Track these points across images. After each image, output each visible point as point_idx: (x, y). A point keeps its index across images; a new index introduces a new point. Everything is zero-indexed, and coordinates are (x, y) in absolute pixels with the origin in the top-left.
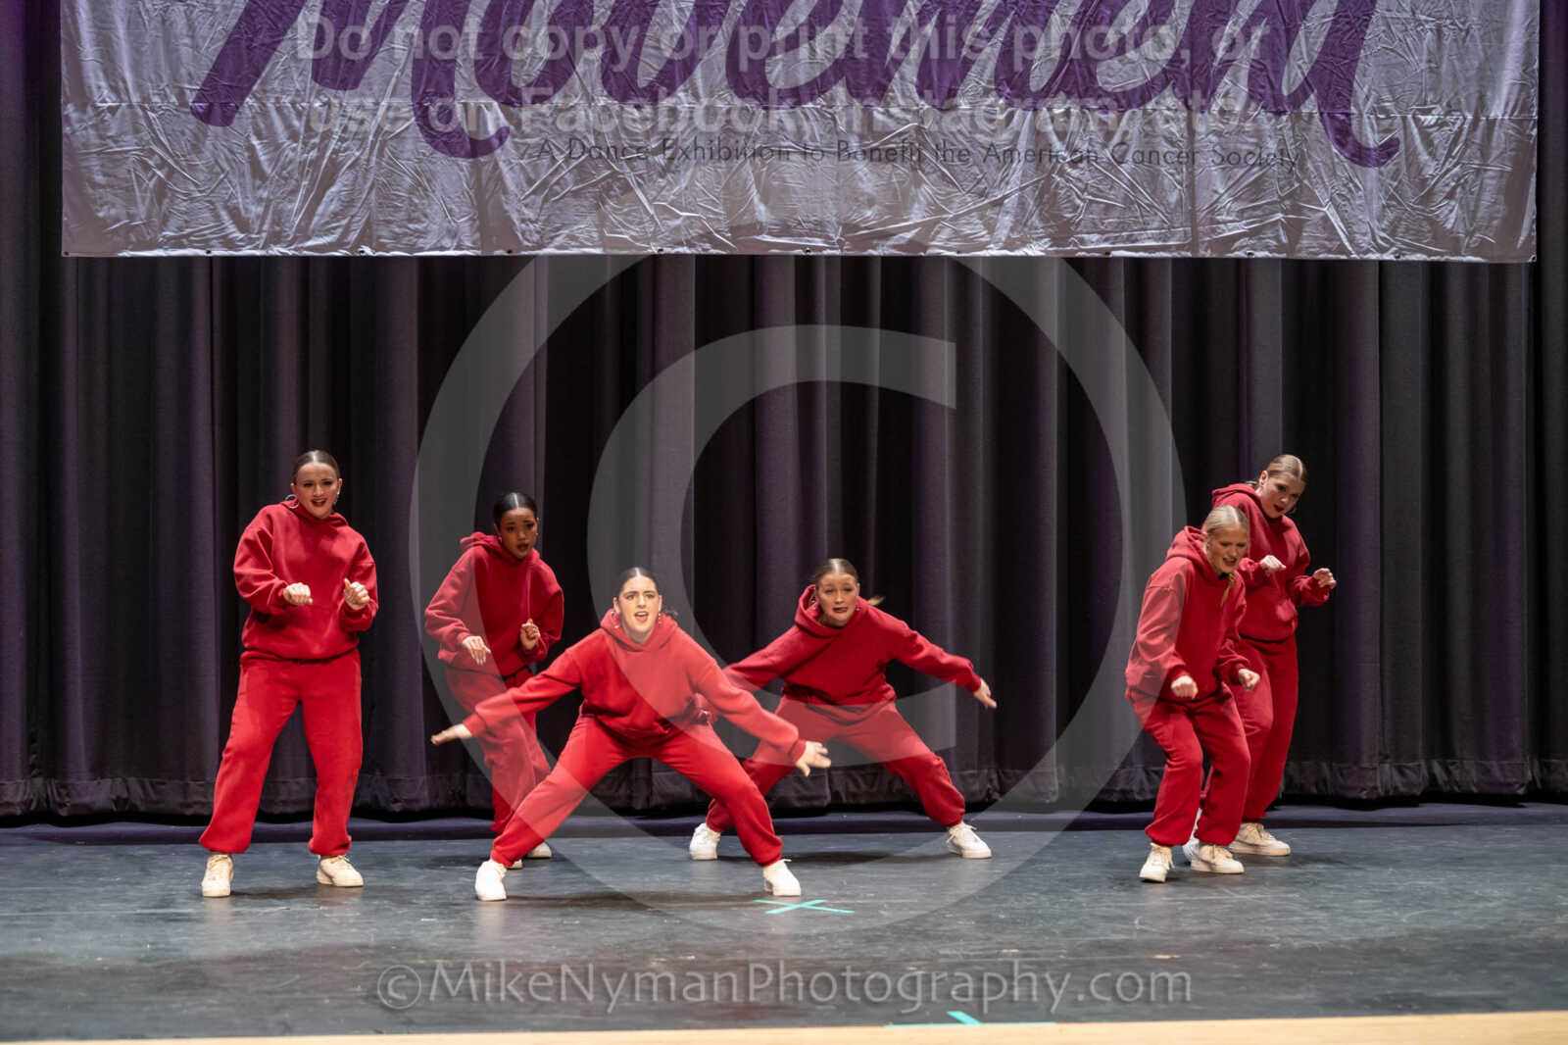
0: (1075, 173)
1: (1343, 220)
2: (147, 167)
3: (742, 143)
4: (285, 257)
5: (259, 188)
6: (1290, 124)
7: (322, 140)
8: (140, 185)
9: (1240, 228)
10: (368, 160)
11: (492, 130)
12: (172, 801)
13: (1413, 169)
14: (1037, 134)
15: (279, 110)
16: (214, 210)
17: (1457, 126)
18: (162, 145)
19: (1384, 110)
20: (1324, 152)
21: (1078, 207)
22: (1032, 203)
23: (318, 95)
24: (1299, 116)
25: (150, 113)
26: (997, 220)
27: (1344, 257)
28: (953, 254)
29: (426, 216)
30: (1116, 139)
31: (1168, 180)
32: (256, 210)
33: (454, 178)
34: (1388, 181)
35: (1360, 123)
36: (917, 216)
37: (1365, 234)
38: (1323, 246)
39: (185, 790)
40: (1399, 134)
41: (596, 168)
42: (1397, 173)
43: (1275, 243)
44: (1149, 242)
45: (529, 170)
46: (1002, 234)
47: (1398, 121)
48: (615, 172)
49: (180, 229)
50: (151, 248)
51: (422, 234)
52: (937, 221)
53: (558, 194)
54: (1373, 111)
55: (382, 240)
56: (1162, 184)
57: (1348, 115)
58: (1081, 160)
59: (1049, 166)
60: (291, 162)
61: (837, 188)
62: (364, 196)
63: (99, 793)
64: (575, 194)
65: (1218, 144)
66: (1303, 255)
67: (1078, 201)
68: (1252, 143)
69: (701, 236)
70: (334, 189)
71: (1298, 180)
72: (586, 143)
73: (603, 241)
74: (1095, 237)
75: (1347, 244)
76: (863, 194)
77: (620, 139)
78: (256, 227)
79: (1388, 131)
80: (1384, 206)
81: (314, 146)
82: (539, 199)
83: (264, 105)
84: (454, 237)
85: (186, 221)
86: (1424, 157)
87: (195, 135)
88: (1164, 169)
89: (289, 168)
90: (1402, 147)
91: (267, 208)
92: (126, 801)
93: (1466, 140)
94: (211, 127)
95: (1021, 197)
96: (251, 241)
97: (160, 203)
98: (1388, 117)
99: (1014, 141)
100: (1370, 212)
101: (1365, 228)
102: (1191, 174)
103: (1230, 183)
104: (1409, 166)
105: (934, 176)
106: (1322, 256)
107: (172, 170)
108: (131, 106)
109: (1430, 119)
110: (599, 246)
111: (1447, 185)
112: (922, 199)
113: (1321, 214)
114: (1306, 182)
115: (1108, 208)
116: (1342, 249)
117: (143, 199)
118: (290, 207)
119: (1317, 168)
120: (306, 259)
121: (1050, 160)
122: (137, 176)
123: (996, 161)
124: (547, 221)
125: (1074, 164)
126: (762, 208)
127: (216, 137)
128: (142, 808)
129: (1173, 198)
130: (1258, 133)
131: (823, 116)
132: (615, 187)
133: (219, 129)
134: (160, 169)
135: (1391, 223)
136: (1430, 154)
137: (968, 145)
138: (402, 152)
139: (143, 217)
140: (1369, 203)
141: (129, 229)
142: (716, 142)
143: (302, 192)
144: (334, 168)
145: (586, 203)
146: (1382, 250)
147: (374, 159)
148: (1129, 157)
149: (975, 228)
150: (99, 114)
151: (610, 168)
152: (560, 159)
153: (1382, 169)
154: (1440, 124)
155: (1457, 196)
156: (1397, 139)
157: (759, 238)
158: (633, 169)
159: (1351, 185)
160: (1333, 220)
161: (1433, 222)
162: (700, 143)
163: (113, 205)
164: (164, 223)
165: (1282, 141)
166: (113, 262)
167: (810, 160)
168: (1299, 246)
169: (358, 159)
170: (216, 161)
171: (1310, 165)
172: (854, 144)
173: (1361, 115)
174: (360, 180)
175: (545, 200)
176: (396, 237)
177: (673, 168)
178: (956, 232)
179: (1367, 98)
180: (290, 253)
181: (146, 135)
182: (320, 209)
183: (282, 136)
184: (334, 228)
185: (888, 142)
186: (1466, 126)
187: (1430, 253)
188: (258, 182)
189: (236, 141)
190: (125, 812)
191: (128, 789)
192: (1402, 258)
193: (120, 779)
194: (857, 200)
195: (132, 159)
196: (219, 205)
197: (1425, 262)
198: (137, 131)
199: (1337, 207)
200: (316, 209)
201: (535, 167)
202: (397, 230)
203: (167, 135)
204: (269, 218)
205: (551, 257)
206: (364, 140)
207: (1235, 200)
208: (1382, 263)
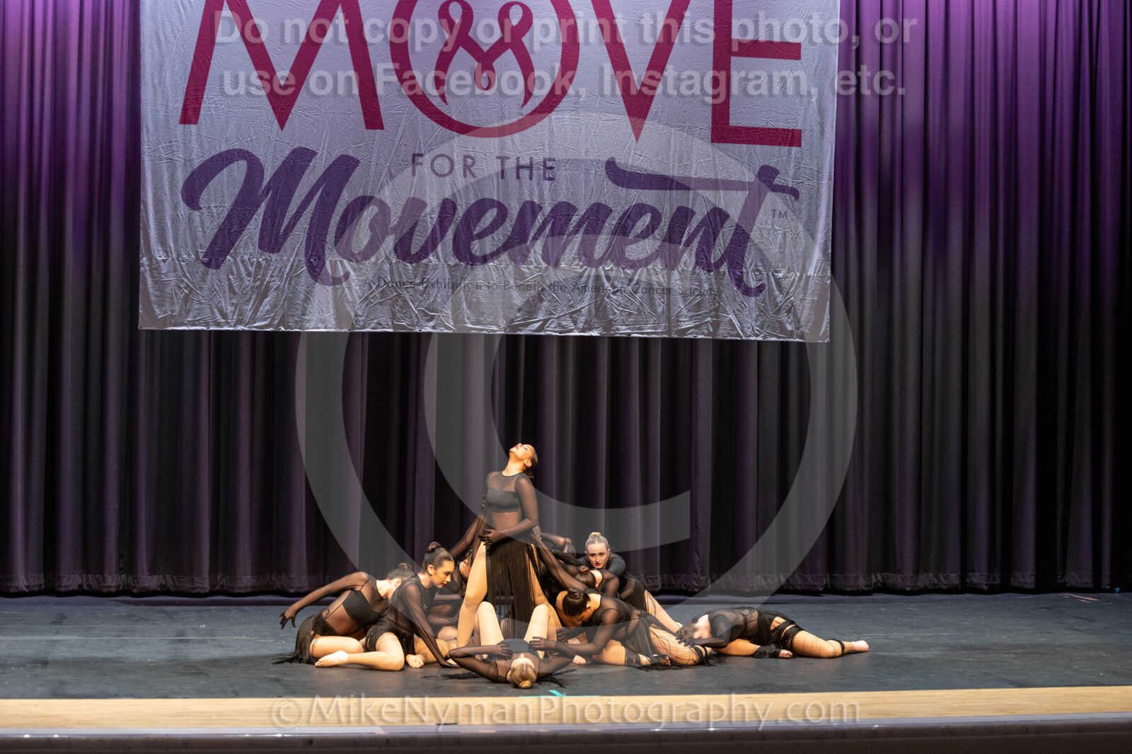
0: (615, 297)
1: (739, 321)
2: (180, 288)
3: (459, 281)
4: (244, 331)
5: (231, 299)
6: (714, 277)
7: (262, 277)
8: (176, 296)
9: (690, 324)
10: (284, 286)
11: (342, 274)
12: (187, 586)
13: (772, 298)
14: (598, 277)
15: (243, 262)
16: (212, 307)
17: (793, 277)
18: (187, 277)
19: (758, 270)
20: (730, 289)
21: (615, 313)
22: (594, 310)
23: (261, 255)
24: (718, 273)
25: (182, 263)
26: (577, 319)
27: (739, 339)
28: (557, 334)
29: (310, 313)
30: (634, 282)
31: (658, 301)
32: (230, 309)
33: (324, 295)
34: (760, 304)
35: (747, 276)
36: (541, 316)
37: (749, 328)
38: (729, 333)
39: (192, 581)
40: (765, 281)
41: (391, 291)
42: (764, 300)
43: (706, 331)
44: (651, 330)
45: (359, 291)
46: (581, 325)
47: (765, 275)
48: (399, 295)
49: (195, 317)
50: (182, 324)
51: (309, 321)
52: (550, 319)
53: (372, 303)
54: (753, 271)
55: (290, 324)
56: (655, 303)
57: (742, 273)
58: (617, 291)
59: (603, 294)
60: (247, 287)
61: (504, 302)
62: (281, 303)
63: (151, 582)
64: (381, 304)
65: (682, 285)
66: (720, 337)
67: (616, 311)
68: (697, 285)
69: (440, 324)
70: (267, 300)
71: (719, 303)
72: (386, 279)
73: (395, 326)
74: (624, 327)
75: (740, 332)
76: (516, 305)
77: (402, 278)
78: (230, 317)
79: (760, 280)
80: (758, 315)
81: (259, 279)
82: (363, 308)
83: (236, 260)
84: (324, 322)
85: (198, 314)
86: (777, 292)
87: (203, 274)
88: (656, 296)
89: (248, 289)
90: (767, 288)
91: (236, 308)
92: (165, 586)
93: (797, 287)
94: (210, 270)
95: (589, 308)
96: (228, 323)
97: (186, 305)
98: (760, 274)
99: (586, 282)
100: (751, 318)
101: (749, 325)
102: (668, 299)
103: (687, 303)
104: (770, 296)
105: (549, 298)
106: (729, 338)
107: (191, 289)
108: (173, 259)
109: (780, 275)
110: (393, 328)
111: (787, 306)
112: (543, 308)
113: (728, 319)
114: (722, 303)
115: (630, 314)
116: (740, 336)
117: (178, 303)
118: (246, 307)
119: (727, 297)
120: (255, 332)
121: (604, 289)
122: (175, 292)
123: (578, 291)
124: (367, 316)
125: (614, 293)
126: (468, 312)
127: (213, 274)
128: (172, 589)
129: (660, 310)
130: (700, 281)
131: (497, 268)
132: (400, 302)
133: (214, 271)
134: (186, 288)
135: (761, 323)
136: (781, 291)
137: (565, 284)
138: (300, 282)
139: (178, 311)
140: (751, 314)
141: (172, 317)
142: (447, 280)
143: (252, 302)
144: (268, 289)
145: (386, 308)
146: (757, 336)
147: (286, 286)
148: (640, 291)
149: (568, 323)
150: (158, 263)
151: (397, 291)
152: (374, 287)
153: (758, 298)
154: (785, 277)
155: (792, 311)
156: (765, 285)
157: (466, 325)
158: (408, 292)
159: (743, 305)
160: (734, 321)
161: (781, 324)
162: (440, 281)
163: (163, 306)
164: (188, 312)
165: (711, 284)
166: (162, 331)
167: (491, 289)
168: (718, 333)
169: (279, 286)
170: (212, 286)
171: (724, 296)
172: (512, 282)
173: (748, 273)
174: (280, 295)
175: (367, 306)
176: (296, 322)
177: (427, 292)
178: (559, 324)
179: (751, 265)
180: (246, 329)
181: (180, 274)
182: (261, 309)
183: (244, 274)
184: (268, 318)
185: (528, 281)
186: (796, 279)
187: (779, 337)
188: (232, 296)
189: (223, 276)
190: (165, 591)
191: (166, 582)
192: (766, 339)
193: (162, 576)
194: (512, 308)
195: (173, 284)
196: (214, 306)
197: (777, 341)
198: (175, 271)
199: (736, 315)
200: (259, 307)
201: (362, 290)
202: (297, 319)
203: (190, 273)
204: (236, 313)
205: (370, 333)
206: (283, 276)
207: (689, 311)
208: (759, 341)
